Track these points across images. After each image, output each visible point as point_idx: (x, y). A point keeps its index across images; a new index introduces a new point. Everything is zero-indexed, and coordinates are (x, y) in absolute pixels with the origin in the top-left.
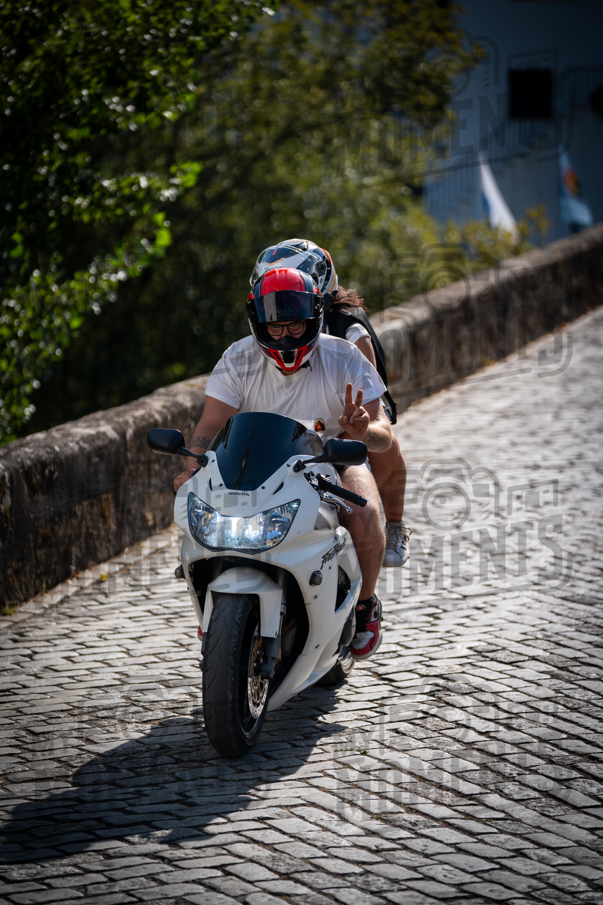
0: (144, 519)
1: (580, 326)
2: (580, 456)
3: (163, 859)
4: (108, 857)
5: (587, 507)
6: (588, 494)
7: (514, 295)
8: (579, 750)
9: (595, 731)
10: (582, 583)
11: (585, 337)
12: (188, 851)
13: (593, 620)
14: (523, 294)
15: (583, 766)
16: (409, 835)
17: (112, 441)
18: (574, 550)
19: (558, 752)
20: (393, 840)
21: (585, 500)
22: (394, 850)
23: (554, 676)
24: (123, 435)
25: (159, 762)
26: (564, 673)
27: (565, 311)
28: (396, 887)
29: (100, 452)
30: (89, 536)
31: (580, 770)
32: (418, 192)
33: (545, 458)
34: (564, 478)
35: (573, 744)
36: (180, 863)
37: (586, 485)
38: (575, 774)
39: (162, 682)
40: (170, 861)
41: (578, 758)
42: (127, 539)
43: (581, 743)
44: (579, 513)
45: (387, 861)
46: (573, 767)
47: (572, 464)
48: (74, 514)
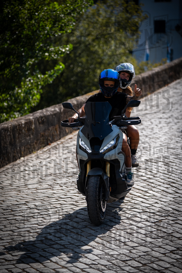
0: (66, 131)
1: (172, 84)
2: (172, 116)
3: (74, 205)
4: (61, 205)
5: (173, 127)
6: (174, 124)
7: (155, 77)
8: (171, 181)
9: (175, 177)
10: (172, 145)
11: (173, 87)
12: (80, 203)
13: (174, 153)
14: (158, 77)
15: (172, 184)
16: (131, 199)
17: (58, 112)
18: (170, 137)
19: (166, 181)
20: (127, 201)
21: (173, 126)
22: (127, 202)
23: (165, 165)
24: (60, 111)
25: (72, 185)
26: (167, 165)
27: (169, 81)
28: (128, 210)
29: (55, 114)
30: (53, 135)
31: (171, 185)
32: (131, 52)
33: (163, 116)
34: (168, 121)
35: (169, 180)
36: (78, 206)
37: (173, 122)
38: (169, 186)
39: (71, 168)
40: (76, 205)
41: (170, 183)
42: (62, 136)
43: (171, 179)
44: (171, 129)
45: (126, 205)
46: (169, 185)
47: (170, 117)
48: (49, 130)
